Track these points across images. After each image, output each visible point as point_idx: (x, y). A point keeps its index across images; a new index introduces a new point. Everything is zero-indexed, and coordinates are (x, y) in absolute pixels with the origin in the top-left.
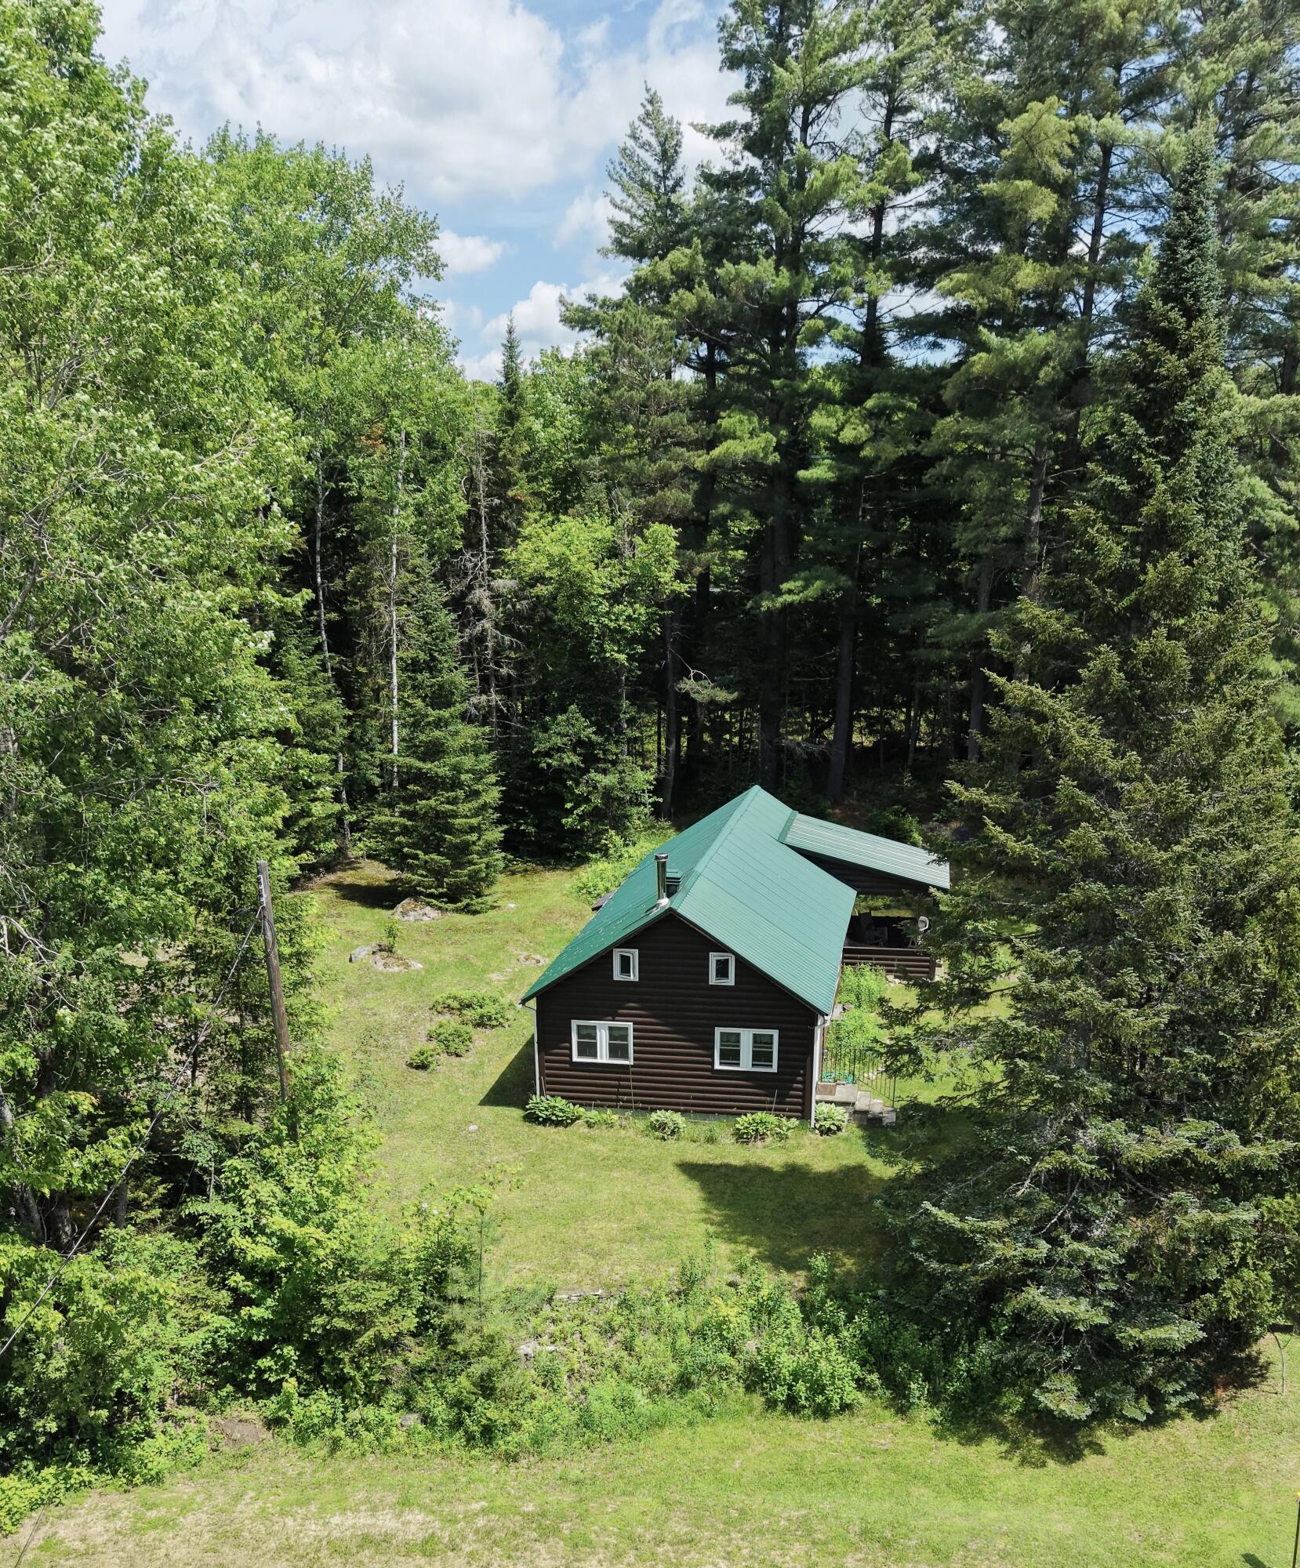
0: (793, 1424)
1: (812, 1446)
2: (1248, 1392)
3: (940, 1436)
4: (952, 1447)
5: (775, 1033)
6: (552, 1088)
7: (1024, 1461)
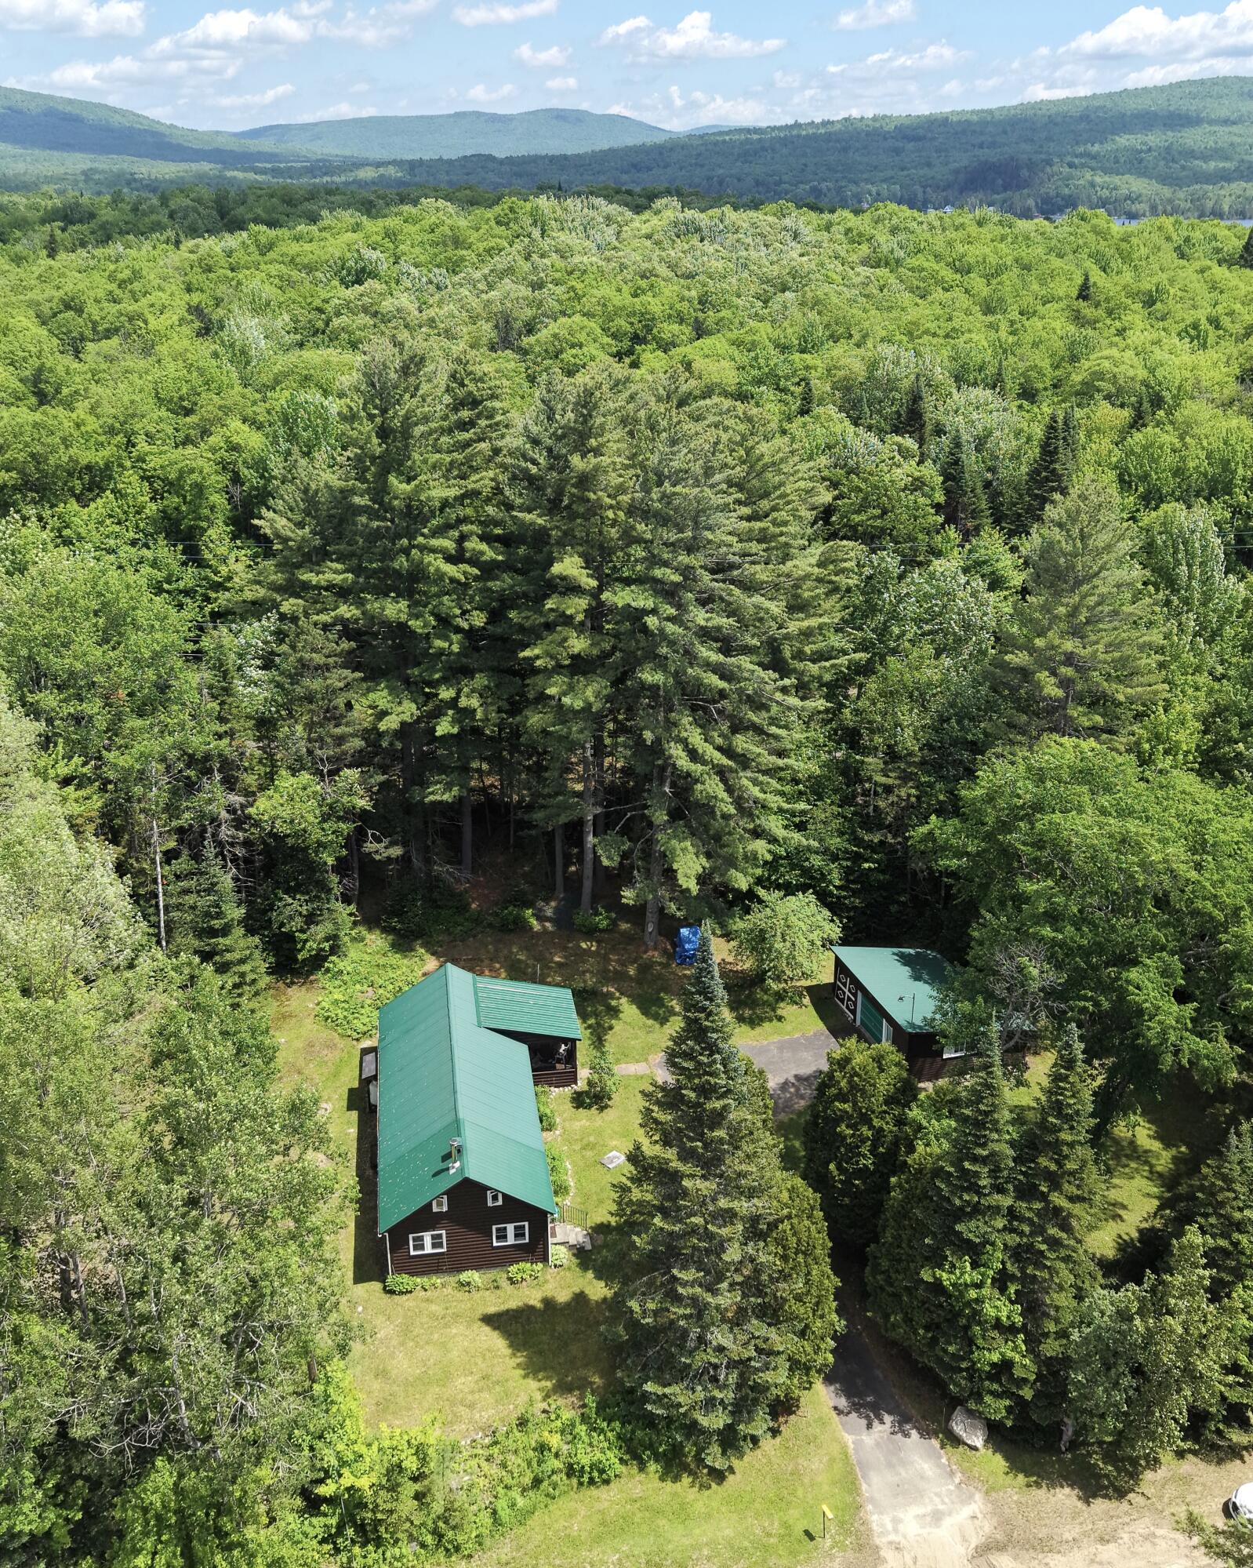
0: (594, 1492)
1: (606, 1504)
2: (793, 1417)
3: (662, 1479)
4: (669, 1486)
5: (526, 1224)
6: (399, 1270)
7: (702, 1486)
